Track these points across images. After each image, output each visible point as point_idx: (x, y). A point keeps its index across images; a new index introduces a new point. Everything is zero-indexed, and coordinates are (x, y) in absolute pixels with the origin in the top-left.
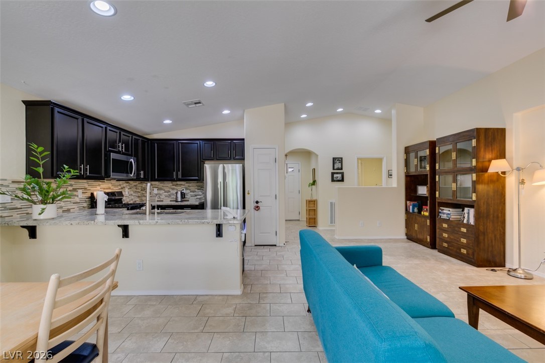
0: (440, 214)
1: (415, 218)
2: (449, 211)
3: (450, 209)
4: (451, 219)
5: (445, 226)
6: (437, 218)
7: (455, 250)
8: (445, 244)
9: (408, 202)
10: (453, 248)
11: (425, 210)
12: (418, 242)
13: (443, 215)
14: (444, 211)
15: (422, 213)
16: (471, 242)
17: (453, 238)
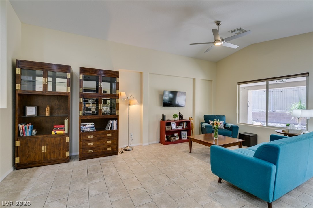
0: (82, 129)
2: (93, 124)
4: (95, 130)
5: (91, 136)
7: (101, 151)
8: (90, 151)
10: (99, 150)
11: (59, 128)
12: (46, 164)
13: (86, 129)
14: (87, 126)
15: (53, 133)
16: (115, 141)
17: (99, 143)
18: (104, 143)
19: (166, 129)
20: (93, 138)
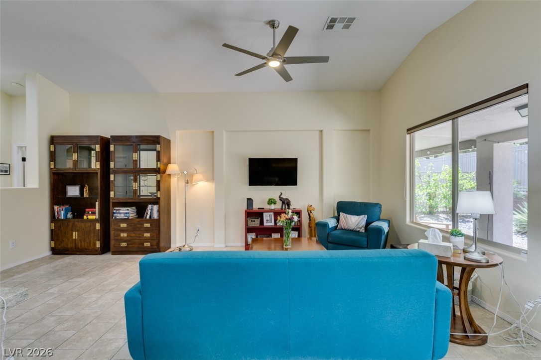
0: (115, 215)
1: (73, 224)
2: (128, 210)
3: (129, 208)
4: (130, 218)
5: (123, 225)
6: (111, 220)
7: (137, 246)
8: (123, 244)
9: (56, 207)
10: (133, 245)
11: (90, 212)
12: (78, 253)
13: (119, 215)
14: (120, 211)
15: (85, 217)
16: (155, 234)
17: (134, 235)
18: (141, 235)
19: (249, 223)
20: (127, 227)
